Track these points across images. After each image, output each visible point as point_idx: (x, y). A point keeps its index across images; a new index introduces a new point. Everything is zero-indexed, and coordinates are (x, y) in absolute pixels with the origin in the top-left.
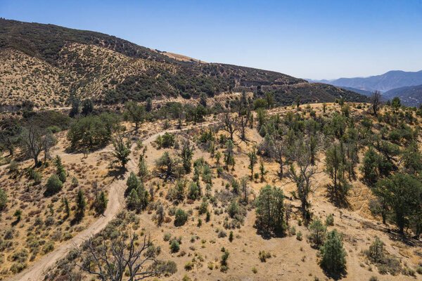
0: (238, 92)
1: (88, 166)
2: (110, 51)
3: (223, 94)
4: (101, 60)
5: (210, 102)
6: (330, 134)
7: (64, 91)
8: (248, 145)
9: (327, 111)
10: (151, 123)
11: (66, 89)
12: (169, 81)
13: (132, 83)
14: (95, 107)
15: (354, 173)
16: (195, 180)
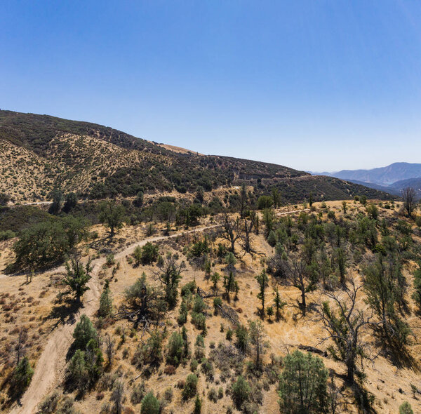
0: (237, 185)
1: (27, 297)
2: (104, 142)
3: (221, 188)
4: (93, 151)
5: (207, 196)
6: (359, 243)
7: (48, 183)
8: (255, 259)
9: (349, 212)
10: (132, 227)
11: (50, 182)
12: (164, 174)
13: (123, 175)
14: (80, 201)
15: (404, 303)
16: (182, 322)
